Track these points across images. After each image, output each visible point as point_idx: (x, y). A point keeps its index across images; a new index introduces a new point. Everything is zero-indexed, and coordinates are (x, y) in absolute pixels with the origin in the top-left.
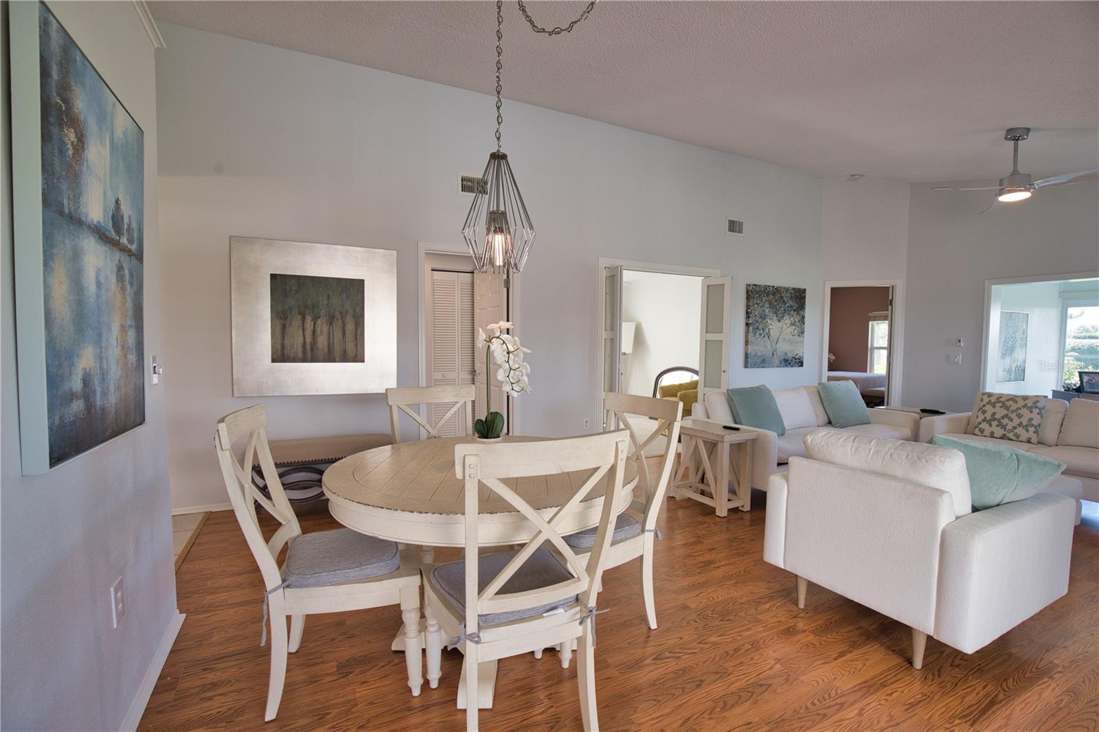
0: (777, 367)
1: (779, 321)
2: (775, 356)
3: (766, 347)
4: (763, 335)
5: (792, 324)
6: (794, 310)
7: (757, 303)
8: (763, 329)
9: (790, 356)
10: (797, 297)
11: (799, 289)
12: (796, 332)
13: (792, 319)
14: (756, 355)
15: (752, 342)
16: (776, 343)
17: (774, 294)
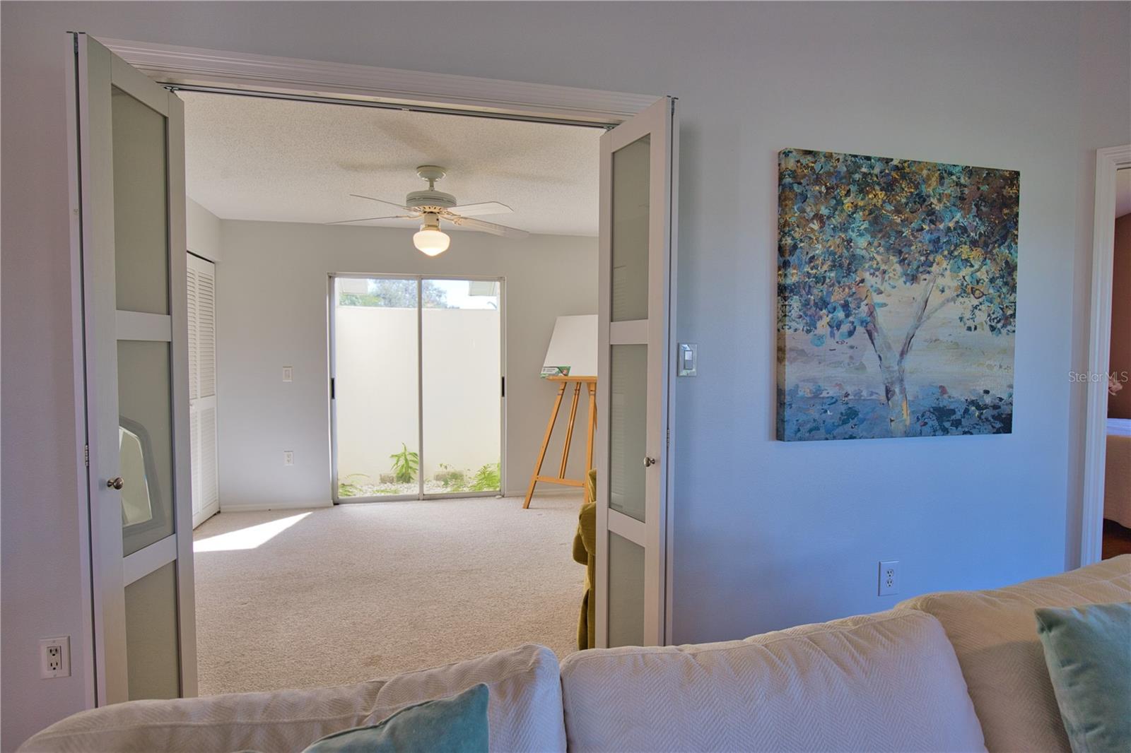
0: (907, 434)
1: (914, 279)
2: (898, 396)
3: (862, 367)
4: (845, 328)
5: (964, 291)
6: (974, 243)
7: (818, 217)
8: (846, 306)
9: (958, 396)
10: (983, 198)
11: (990, 172)
12: (981, 317)
13: (966, 271)
14: (817, 394)
15: (802, 352)
16: (903, 354)
17: (889, 187)
